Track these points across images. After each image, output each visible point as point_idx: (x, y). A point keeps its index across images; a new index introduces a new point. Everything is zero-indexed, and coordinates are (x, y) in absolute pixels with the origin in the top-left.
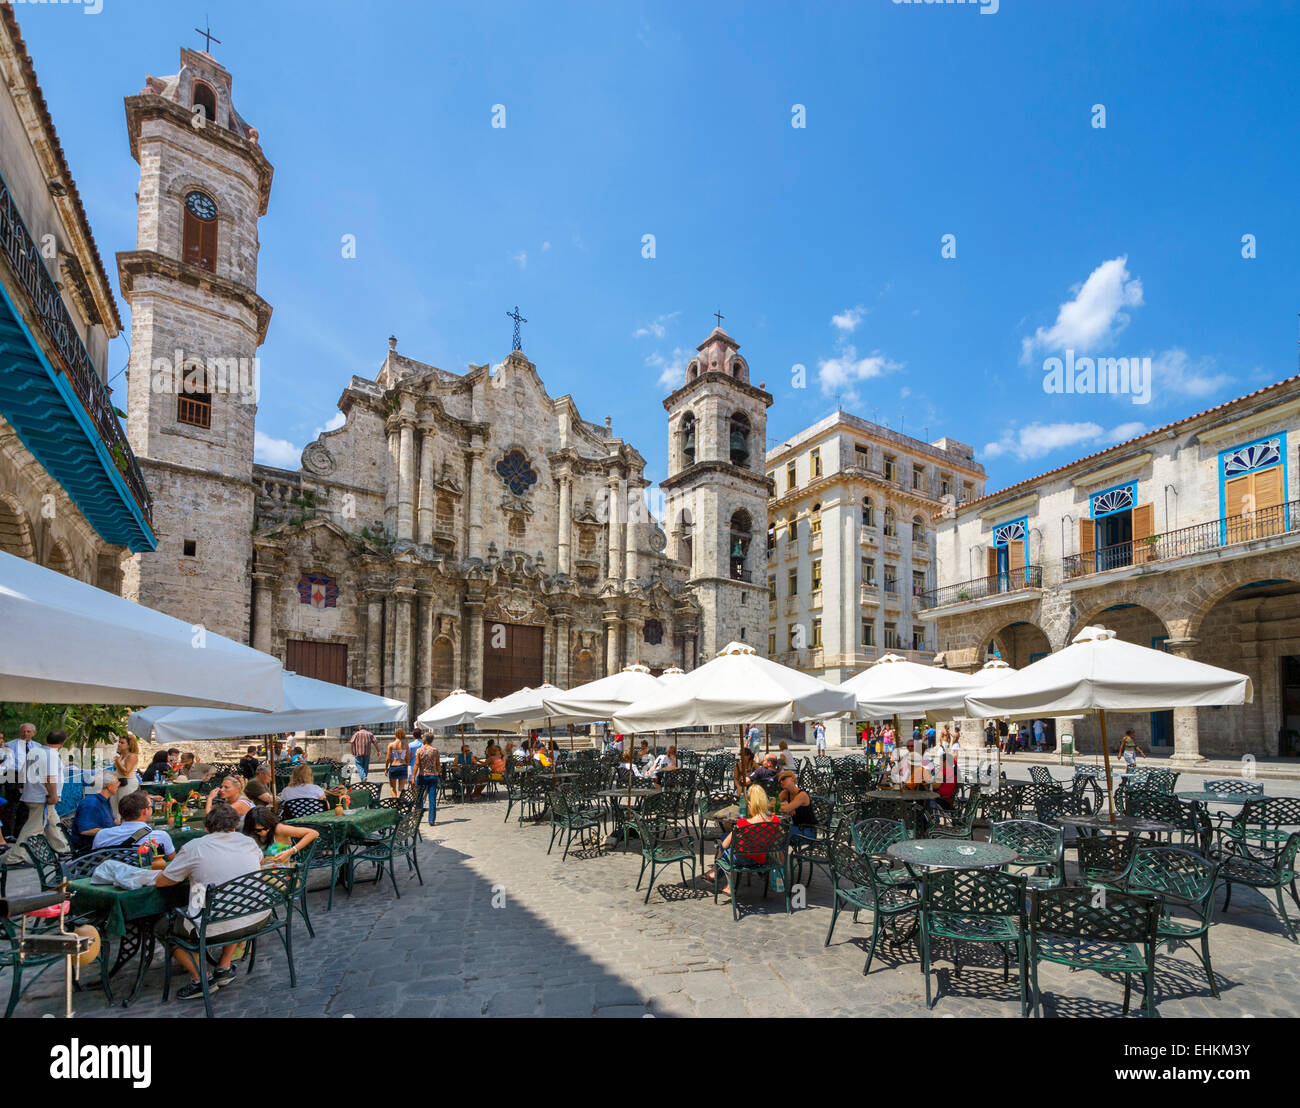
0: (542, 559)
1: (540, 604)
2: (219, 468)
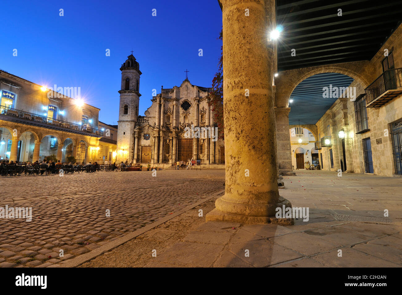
0: (192, 123)
2: (128, 120)
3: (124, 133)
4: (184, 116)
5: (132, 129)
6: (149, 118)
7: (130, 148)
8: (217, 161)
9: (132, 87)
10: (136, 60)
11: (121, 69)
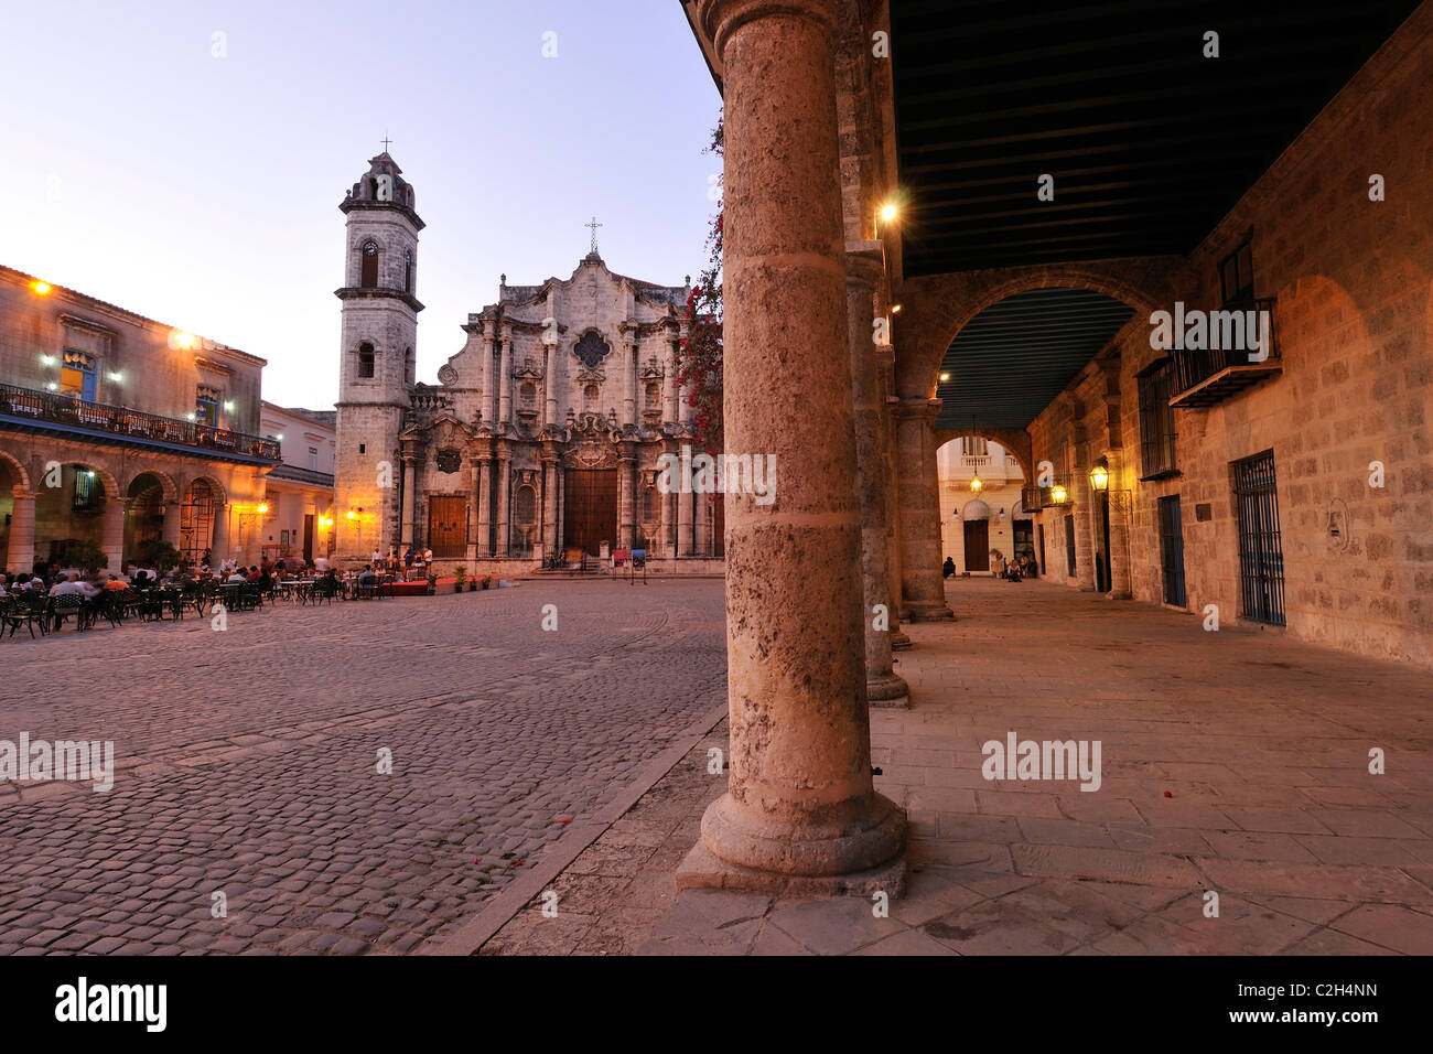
0: (614, 415)
1: (610, 452)
2: (377, 399)
3: (362, 448)
4: (584, 386)
5: (392, 434)
6: (453, 391)
7: (385, 502)
8: (701, 549)
9: (387, 278)
10: (400, 172)
11: (346, 207)
